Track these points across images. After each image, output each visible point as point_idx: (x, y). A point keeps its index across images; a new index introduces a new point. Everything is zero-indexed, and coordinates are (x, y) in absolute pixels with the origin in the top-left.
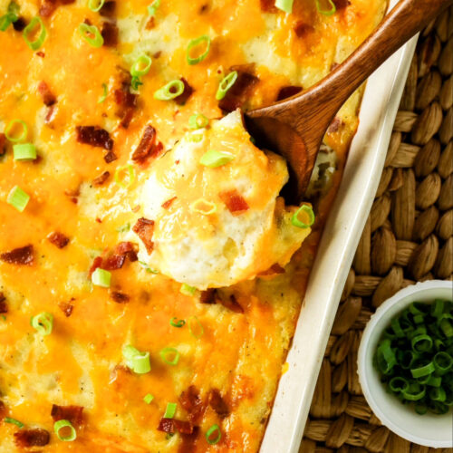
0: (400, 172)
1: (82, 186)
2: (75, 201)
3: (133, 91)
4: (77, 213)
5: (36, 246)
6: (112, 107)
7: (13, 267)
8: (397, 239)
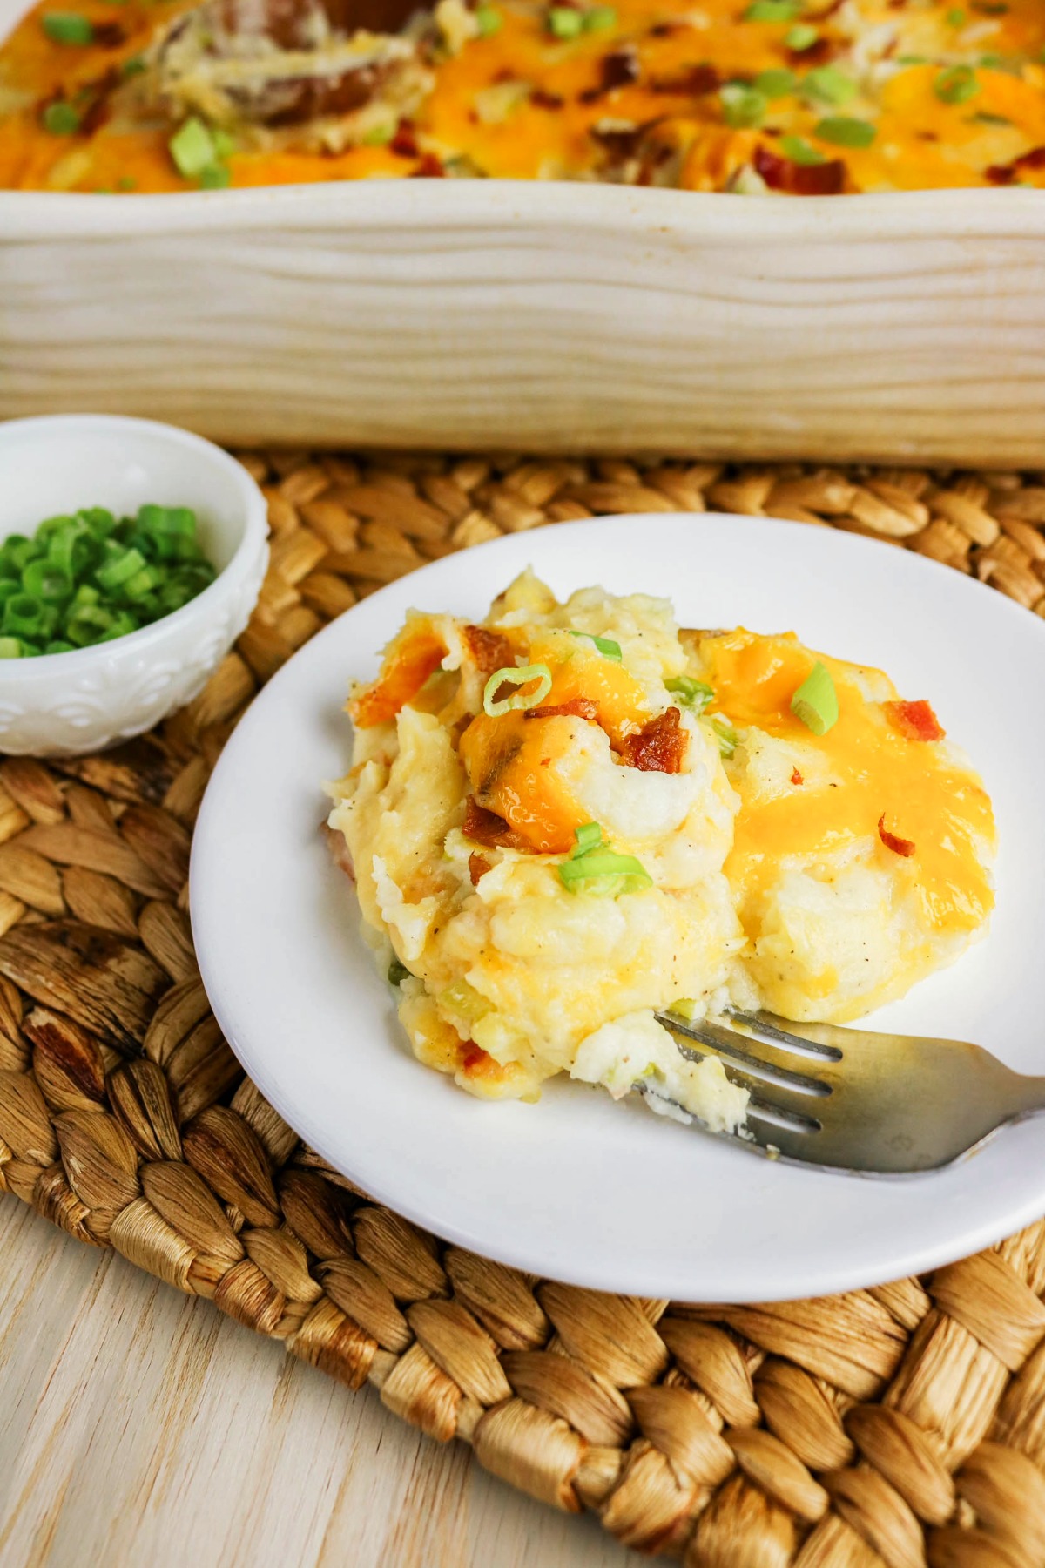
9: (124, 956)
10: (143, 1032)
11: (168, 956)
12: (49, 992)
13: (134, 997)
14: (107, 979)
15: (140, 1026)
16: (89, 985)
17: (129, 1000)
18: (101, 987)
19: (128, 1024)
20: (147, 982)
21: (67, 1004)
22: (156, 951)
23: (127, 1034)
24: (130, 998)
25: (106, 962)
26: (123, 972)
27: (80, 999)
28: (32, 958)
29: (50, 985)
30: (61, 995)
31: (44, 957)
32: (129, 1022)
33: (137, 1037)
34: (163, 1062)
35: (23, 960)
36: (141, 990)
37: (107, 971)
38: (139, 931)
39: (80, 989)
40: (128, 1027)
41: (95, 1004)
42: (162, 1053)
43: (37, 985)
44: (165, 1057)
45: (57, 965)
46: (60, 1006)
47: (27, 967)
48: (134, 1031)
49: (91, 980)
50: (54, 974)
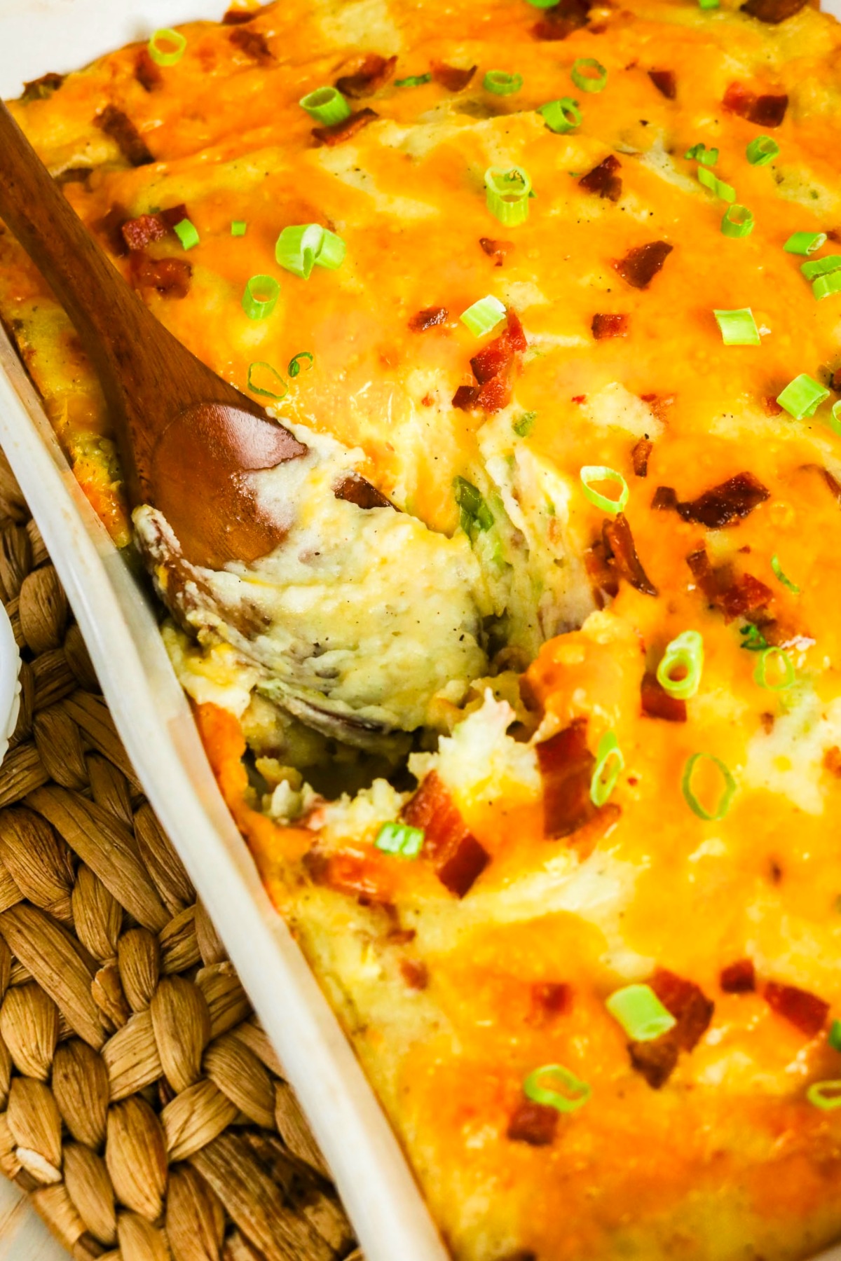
0: (117, 1017)
1: (662, 425)
2: (648, 398)
3: (741, 622)
4: (626, 385)
5: (636, 295)
6: (749, 567)
7: (638, 242)
8: (26, 902)
9: (320, 1205)
12: (251, 1226)
14: (303, 1229)
16: (287, 1229)
18: (296, 1234)
21: (265, 1245)
25: (304, 1208)
27: (276, 1243)
28: (241, 1183)
29: (253, 1220)
30: (262, 1234)
31: (251, 1185)
35: (233, 1183)
37: (303, 1219)
39: (278, 1232)
41: (289, 1251)
43: (242, 1215)
45: (262, 1199)
46: (259, 1245)
47: (236, 1193)
49: (289, 1225)
50: (258, 1208)
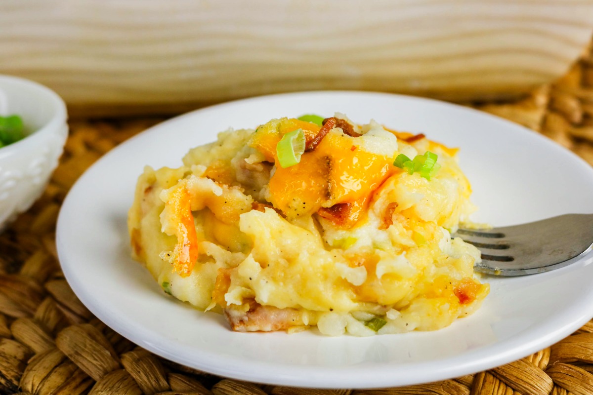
10: (18, 380)
11: (31, 340)
13: (11, 361)
15: (17, 376)
17: (8, 363)
19: (9, 376)
20: (20, 354)
22: (23, 338)
23: (9, 381)
24: (10, 362)
26: (3, 349)
32: (10, 374)
33: (15, 383)
34: (34, 392)
36: (15, 357)
38: (11, 331)
40: (9, 377)
42: (33, 386)
44: (35, 388)
48: (13, 379)
